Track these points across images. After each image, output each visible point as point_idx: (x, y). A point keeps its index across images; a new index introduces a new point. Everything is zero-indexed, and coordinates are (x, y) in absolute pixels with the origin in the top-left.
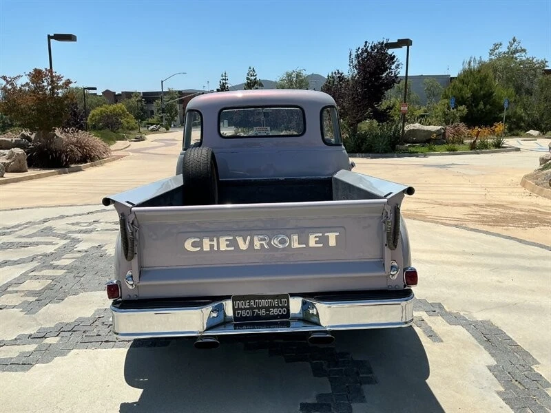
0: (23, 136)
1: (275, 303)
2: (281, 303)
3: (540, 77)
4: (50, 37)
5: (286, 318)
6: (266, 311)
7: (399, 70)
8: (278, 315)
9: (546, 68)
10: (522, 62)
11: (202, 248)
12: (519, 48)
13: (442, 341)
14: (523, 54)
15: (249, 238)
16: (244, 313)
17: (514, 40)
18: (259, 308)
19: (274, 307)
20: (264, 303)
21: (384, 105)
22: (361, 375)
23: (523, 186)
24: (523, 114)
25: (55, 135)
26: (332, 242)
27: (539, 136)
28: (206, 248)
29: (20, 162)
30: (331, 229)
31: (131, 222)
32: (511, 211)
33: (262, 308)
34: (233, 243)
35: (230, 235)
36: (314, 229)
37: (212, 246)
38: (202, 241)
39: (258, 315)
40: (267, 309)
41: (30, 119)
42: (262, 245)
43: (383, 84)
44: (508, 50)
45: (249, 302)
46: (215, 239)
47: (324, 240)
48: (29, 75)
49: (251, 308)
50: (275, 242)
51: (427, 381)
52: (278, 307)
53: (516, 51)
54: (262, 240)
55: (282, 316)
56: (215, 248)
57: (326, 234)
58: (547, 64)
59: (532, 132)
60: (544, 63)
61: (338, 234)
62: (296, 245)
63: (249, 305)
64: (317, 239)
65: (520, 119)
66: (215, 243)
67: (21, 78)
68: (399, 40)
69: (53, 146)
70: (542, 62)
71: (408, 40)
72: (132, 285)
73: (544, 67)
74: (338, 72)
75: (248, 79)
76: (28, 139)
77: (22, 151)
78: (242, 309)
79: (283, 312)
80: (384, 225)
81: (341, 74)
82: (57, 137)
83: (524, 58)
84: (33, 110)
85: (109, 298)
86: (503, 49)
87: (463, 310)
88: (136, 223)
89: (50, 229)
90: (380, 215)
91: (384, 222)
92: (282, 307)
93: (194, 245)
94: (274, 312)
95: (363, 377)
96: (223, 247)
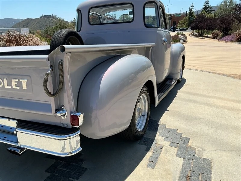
13: (153, 168)
26: (25, 87)
30: (23, 76)
36: (14, 76)
57: (21, 80)
61: (27, 81)
64: (16, 83)
75: (204, 5)
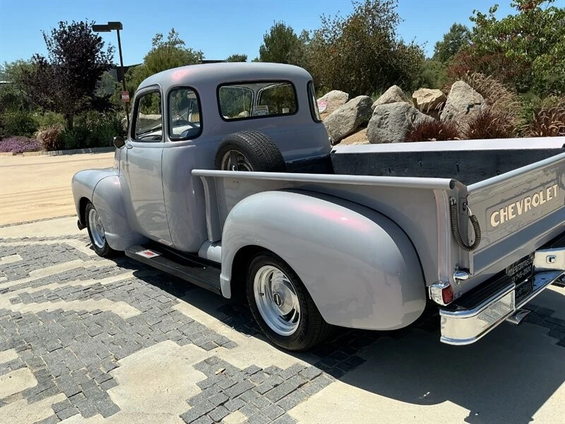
6: (522, 273)
7: (112, 54)
8: (527, 273)
11: (500, 221)
12: (177, 40)
14: (182, 45)
15: (522, 201)
17: (173, 32)
18: (519, 272)
19: (526, 268)
20: (522, 265)
21: (100, 93)
26: (556, 193)
28: (502, 220)
34: (515, 210)
38: (500, 214)
39: (518, 279)
40: (522, 271)
42: (528, 207)
43: (96, 69)
44: (168, 40)
45: (515, 268)
46: (506, 210)
49: (515, 274)
50: (534, 202)
53: (176, 42)
54: (528, 201)
56: (507, 219)
57: (553, 186)
58: (203, 55)
63: (515, 271)
66: (506, 213)
68: (109, 23)
71: (119, 23)
74: (38, 56)
79: (529, 269)
81: (43, 58)
86: (165, 40)
93: (496, 220)
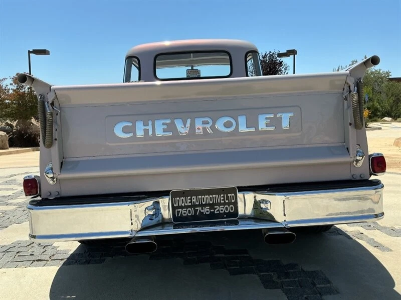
0: (7, 124)
1: (221, 198)
2: (228, 199)
3: (386, 83)
4: (30, 52)
5: (233, 216)
6: (210, 209)
7: (287, 71)
8: (225, 213)
9: (390, 77)
10: (372, 73)
11: (135, 134)
13: (391, 250)
15: (189, 121)
16: (184, 212)
18: (202, 206)
19: (220, 204)
20: (207, 199)
22: (318, 286)
23: (397, 146)
24: (379, 106)
25: (32, 123)
26: (285, 124)
27: (392, 121)
28: (140, 133)
29: (2, 142)
30: (284, 108)
31: (50, 102)
32: (397, 159)
33: (206, 205)
34: (171, 127)
35: (166, 118)
36: (264, 110)
37: (146, 131)
38: (134, 126)
39: (201, 213)
40: (212, 206)
41: (12, 110)
42: (204, 129)
45: (191, 199)
46: (150, 123)
47: (276, 122)
48: (13, 79)
49: (193, 206)
50: (220, 126)
51: (395, 289)
52: (225, 204)
54: (204, 123)
55: (229, 215)
56: (150, 133)
57: (278, 115)
59: (386, 118)
60: (388, 73)
61: (292, 115)
62: (243, 129)
63: (191, 202)
64: (269, 121)
65: (377, 110)
66: (150, 128)
67: (6, 80)
68: (287, 51)
69: (29, 131)
70: (387, 72)
71: (294, 50)
72: (52, 178)
73: (388, 76)
76: (11, 126)
77: (5, 133)
78: (182, 207)
79: (230, 209)
80: (345, 102)
82: (33, 124)
83: (374, 70)
84: (15, 104)
85: (26, 195)
87: (397, 225)
88: (56, 104)
89: (15, 180)
90: (341, 91)
91: (346, 99)
92: (229, 204)
93: (125, 130)
94: (221, 209)
95: (320, 288)
96: (159, 133)
